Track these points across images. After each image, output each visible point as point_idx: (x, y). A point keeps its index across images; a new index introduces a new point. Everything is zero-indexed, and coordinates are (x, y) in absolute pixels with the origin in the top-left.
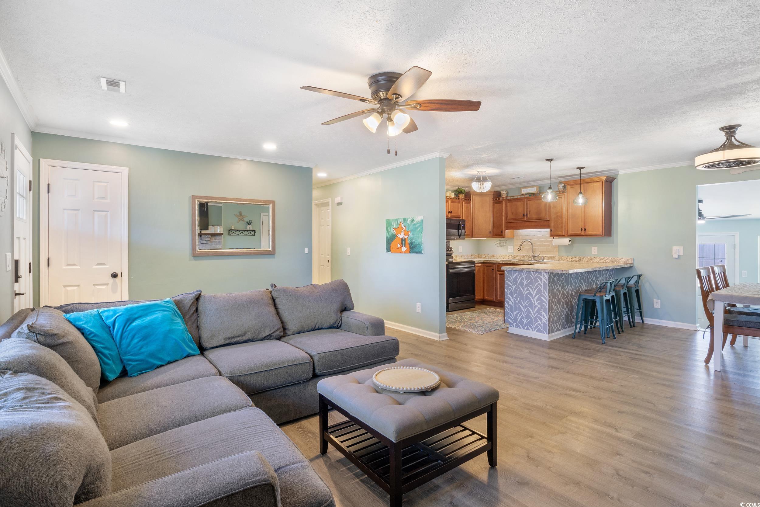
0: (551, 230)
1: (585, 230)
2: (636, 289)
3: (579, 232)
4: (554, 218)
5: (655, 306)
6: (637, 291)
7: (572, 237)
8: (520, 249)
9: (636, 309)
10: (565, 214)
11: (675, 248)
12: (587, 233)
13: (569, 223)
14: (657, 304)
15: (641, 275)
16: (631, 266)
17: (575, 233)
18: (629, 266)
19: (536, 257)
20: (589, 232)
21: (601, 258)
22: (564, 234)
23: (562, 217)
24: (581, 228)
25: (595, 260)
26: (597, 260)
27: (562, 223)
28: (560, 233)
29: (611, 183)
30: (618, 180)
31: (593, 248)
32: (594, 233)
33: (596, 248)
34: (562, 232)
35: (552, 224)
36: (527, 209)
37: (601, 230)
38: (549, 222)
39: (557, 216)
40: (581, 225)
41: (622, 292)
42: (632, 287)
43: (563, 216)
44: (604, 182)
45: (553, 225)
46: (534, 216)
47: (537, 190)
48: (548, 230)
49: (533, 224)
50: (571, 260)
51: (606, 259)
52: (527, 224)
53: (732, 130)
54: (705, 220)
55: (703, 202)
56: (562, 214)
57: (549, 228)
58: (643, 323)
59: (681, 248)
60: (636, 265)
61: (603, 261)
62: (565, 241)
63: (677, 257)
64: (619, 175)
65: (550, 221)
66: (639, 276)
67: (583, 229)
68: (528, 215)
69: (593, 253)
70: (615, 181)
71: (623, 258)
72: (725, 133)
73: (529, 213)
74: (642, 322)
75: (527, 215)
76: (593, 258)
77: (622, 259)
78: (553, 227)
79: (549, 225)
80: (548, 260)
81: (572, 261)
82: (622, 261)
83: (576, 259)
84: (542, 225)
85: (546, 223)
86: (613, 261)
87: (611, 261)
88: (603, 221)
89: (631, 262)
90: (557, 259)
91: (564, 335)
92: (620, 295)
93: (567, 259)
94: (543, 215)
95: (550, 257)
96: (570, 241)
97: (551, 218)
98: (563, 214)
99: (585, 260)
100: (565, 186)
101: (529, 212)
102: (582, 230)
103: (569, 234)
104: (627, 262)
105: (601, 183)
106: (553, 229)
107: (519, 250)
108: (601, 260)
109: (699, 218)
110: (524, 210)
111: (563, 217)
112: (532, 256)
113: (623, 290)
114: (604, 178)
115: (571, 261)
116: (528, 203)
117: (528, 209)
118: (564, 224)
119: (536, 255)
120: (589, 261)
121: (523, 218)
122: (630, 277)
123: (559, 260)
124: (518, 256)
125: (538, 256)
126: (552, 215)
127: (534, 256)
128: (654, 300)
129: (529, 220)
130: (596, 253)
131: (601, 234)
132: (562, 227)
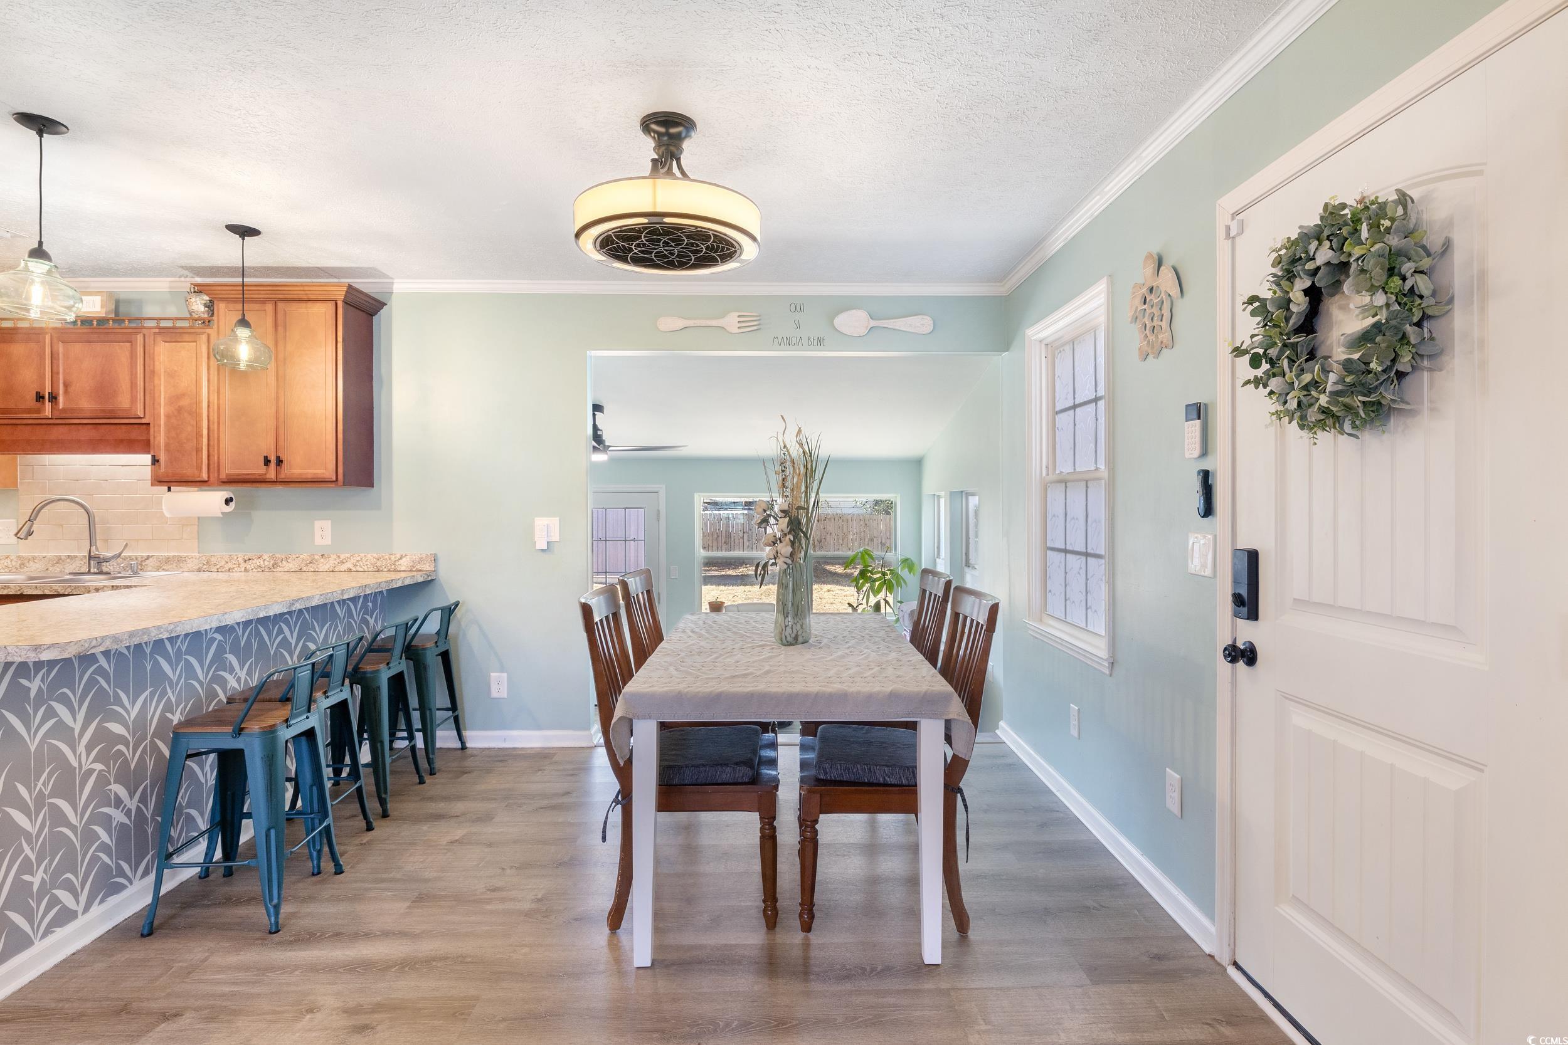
0: (155, 461)
1: (279, 462)
2: (442, 649)
3: (259, 470)
4: (168, 417)
5: (494, 694)
6: (445, 656)
7: (233, 488)
8: (30, 534)
9: (438, 709)
10: (209, 402)
11: (541, 522)
12: (287, 472)
13: (222, 436)
14: (499, 685)
15: (457, 604)
16: (430, 578)
17: (244, 474)
18: (420, 580)
19: (106, 560)
20: (295, 467)
21: (342, 557)
22: (205, 477)
23: (197, 416)
24: (266, 457)
25: (324, 565)
26: (331, 562)
27: (199, 435)
28: (189, 472)
29: (372, 315)
30: (391, 309)
31: (318, 524)
32: (311, 472)
33: (327, 524)
34: (200, 468)
35: (160, 437)
36: (58, 373)
37: (332, 466)
38: (148, 430)
39: (180, 410)
40: (266, 446)
41: (385, 676)
42: (425, 649)
43: (201, 408)
44: (340, 304)
45: (162, 441)
46: (86, 404)
47: (102, 307)
48: (147, 458)
49: (85, 434)
50: (243, 565)
51: (359, 558)
52: (57, 433)
53: (673, 130)
54: (607, 454)
55: (605, 411)
56: (198, 403)
57: (148, 452)
58: (464, 747)
59: (554, 521)
60: (445, 574)
61: (348, 565)
62: (212, 501)
63: (545, 547)
64: (394, 296)
65: (151, 425)
66: (448, 612)
67: (273, 459)
68: (61, 399)
69: (318, 541)
70: (381, 311)
71: (406, 555)
72: (654, 138)
73: (66, 392)
74: (459, 745)
75: (53, 398)
76: (316, 557)
77: (404, 559)
78: (162, 448)
79: (149, 440)
80: (158, 570)
81: (246, 570)
82: (404, 564)
83: (260, 562)
84: (122, 441)
85: (135, 434)
86: (379, 564)
87: (374, 565)
88: (340, 436)
89: (428, 567)
90: (192, 564)
91: (109, 925)
92: (379, 688)
93: (230, 565)
94: (123, 401)
95: (168, 560)
96: (228, 501)
97: (156, 416)
98: (201, 402)
99: (292, 565)
100: (210, 306)
101: (66, 386)
102: (267, 462)
103: (223, 476)
104: (419, 567)
105: (331, 305)
106: (162, 457)
107: (22, 534)
108: (342, 562)
109: (594, 447)
110: (42, 377)
111: (201, 414)
112: (90, 557)
113: (389, 668)
114: (340, 294)
115: (243, 569)
116: (61, 350)
117: (61, 377)
118: (205, 441)
119: (109, 554)
120: (304, 569)
121: (38, 411)
122: (416, 620)
123: (199, 570)
124: (34, 558)
125: (119, 555)
126: (160, 404)
127: (97, 557)
128: (491, 674)
129: (64, 420)
130: (328, 541)
131: (334, 479)
132: (199, 450)
